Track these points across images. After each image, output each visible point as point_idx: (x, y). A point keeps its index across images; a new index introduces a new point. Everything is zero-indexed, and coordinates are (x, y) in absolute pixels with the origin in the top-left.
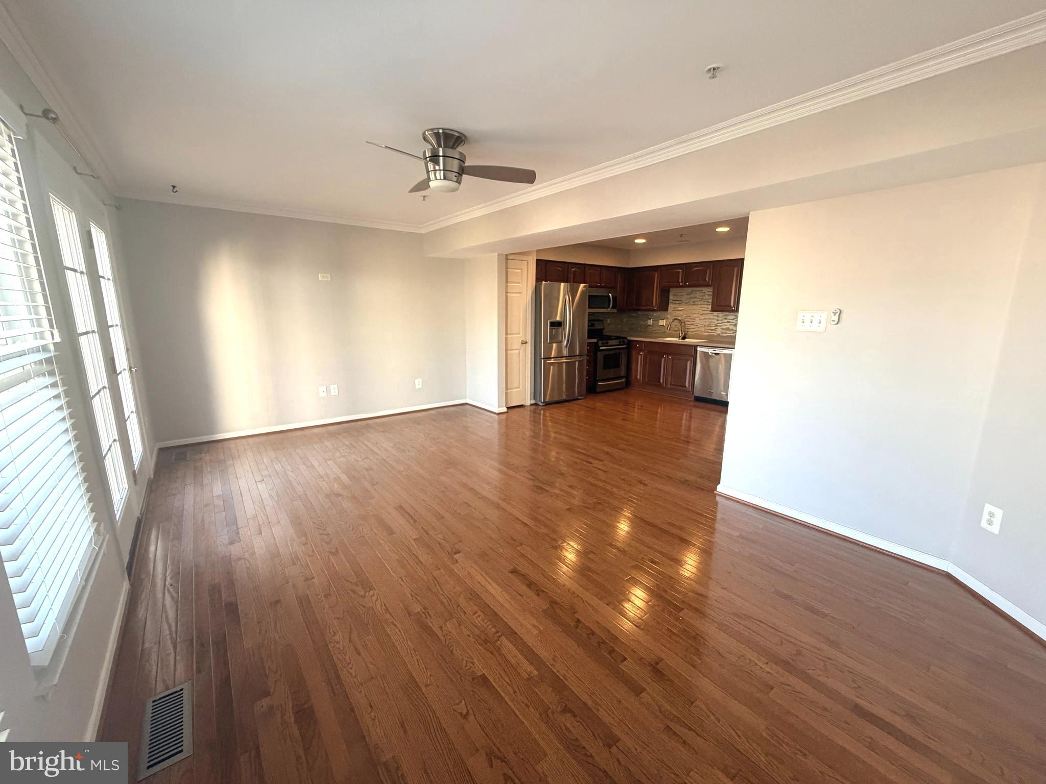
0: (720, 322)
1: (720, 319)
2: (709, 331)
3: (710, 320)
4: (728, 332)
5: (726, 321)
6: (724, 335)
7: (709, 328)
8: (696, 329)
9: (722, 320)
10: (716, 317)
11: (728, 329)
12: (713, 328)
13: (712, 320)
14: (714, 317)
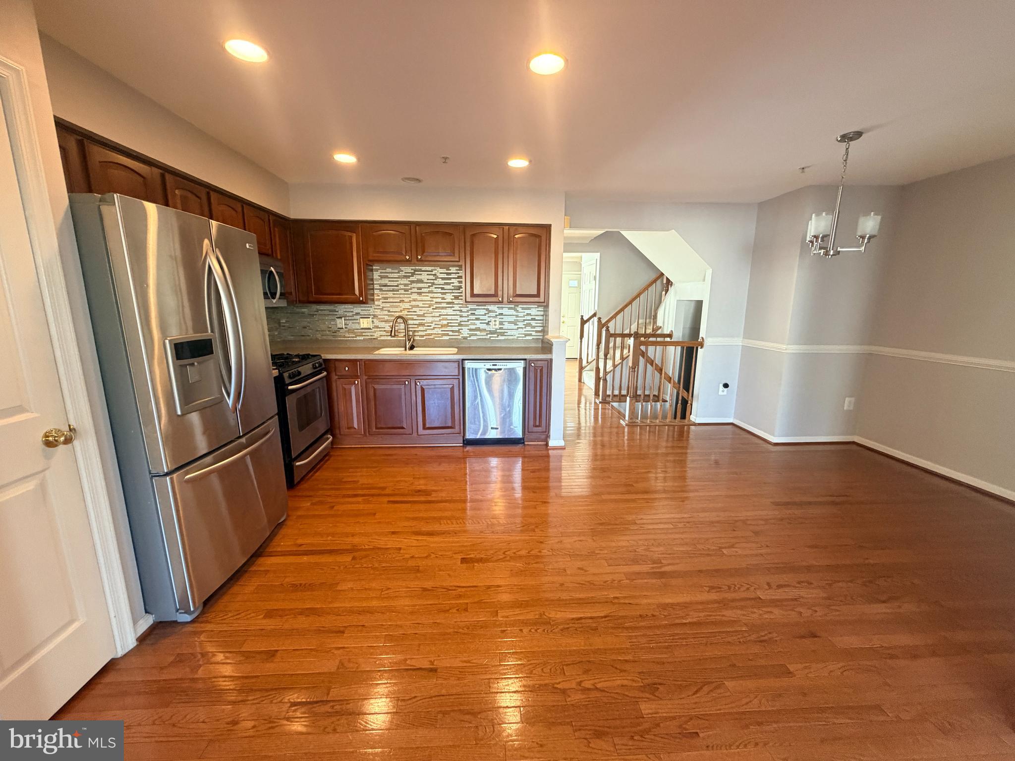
0: (464, 319)
1: (465, 314)
2: (451, 333)
3: (449, 317)
4: (478, 333)
5: (473, 317)
6: (472, 338)
7: (451, 329)
8: (429, 332)
9: (468, 316)
10: (458, 313)
11: (478, 329)
12: (456, 329)
13: (453, 317)
14: (455, 313)
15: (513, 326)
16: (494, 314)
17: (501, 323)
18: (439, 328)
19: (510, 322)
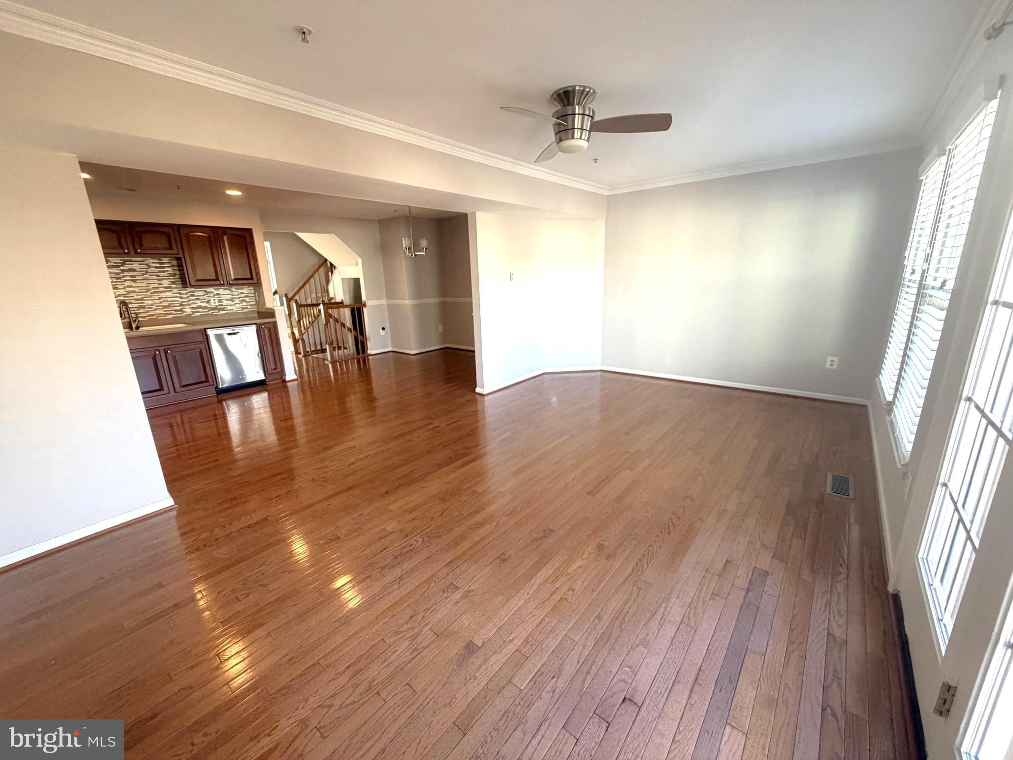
0: (184, 300)
1: (184, 296)
2: (174, 312)
3: (169, 299)
4: (201, 310)
5: (194, 298)
6: (196, 314)
7: (173, 309)
8: (151, 313)
9: (188, 297)
10: (177, 295)
11: (200, 307)
12: (179, 308)
13: (174, 299)
14: (175, 295)
15: (230, 303)
16: (212, 295)
17: (220, 301)
18: (161, 309)
19: (227, 300)
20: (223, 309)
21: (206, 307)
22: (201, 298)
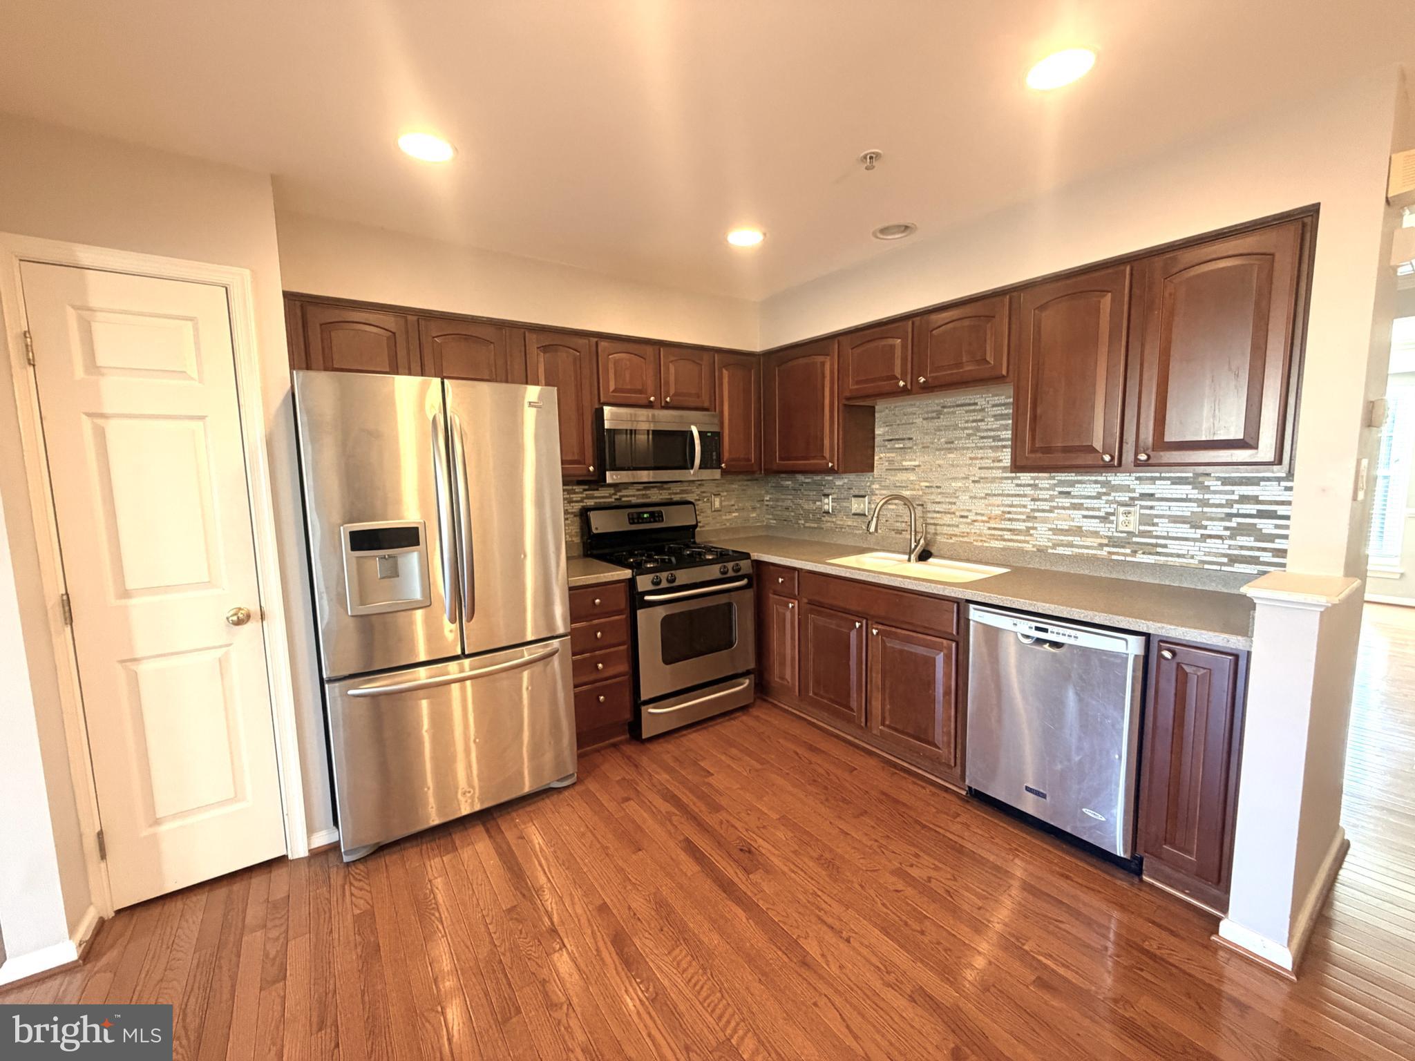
0: (1045, 505)
1: (1045, 494)
2: (1007, 535)
3: (1008, 501)
4: (1077, 540)
5: (1066, 502)
6: (1060, 550)
7: (1008, 525)
8: (963, 528)
9: (1052, 499)
10: (1028, 491)
11: (1078, 531)
12: (1021, 526)
13: (1016, 501)
14: (1021, 491)
15: (1184, 530)
16: (1124, 497)
17: (1147, 520)
18: (983, 522)
19: (1175, 520)
20: (1150, 549)
21: (1096, 534)
22: (1088, 503)
